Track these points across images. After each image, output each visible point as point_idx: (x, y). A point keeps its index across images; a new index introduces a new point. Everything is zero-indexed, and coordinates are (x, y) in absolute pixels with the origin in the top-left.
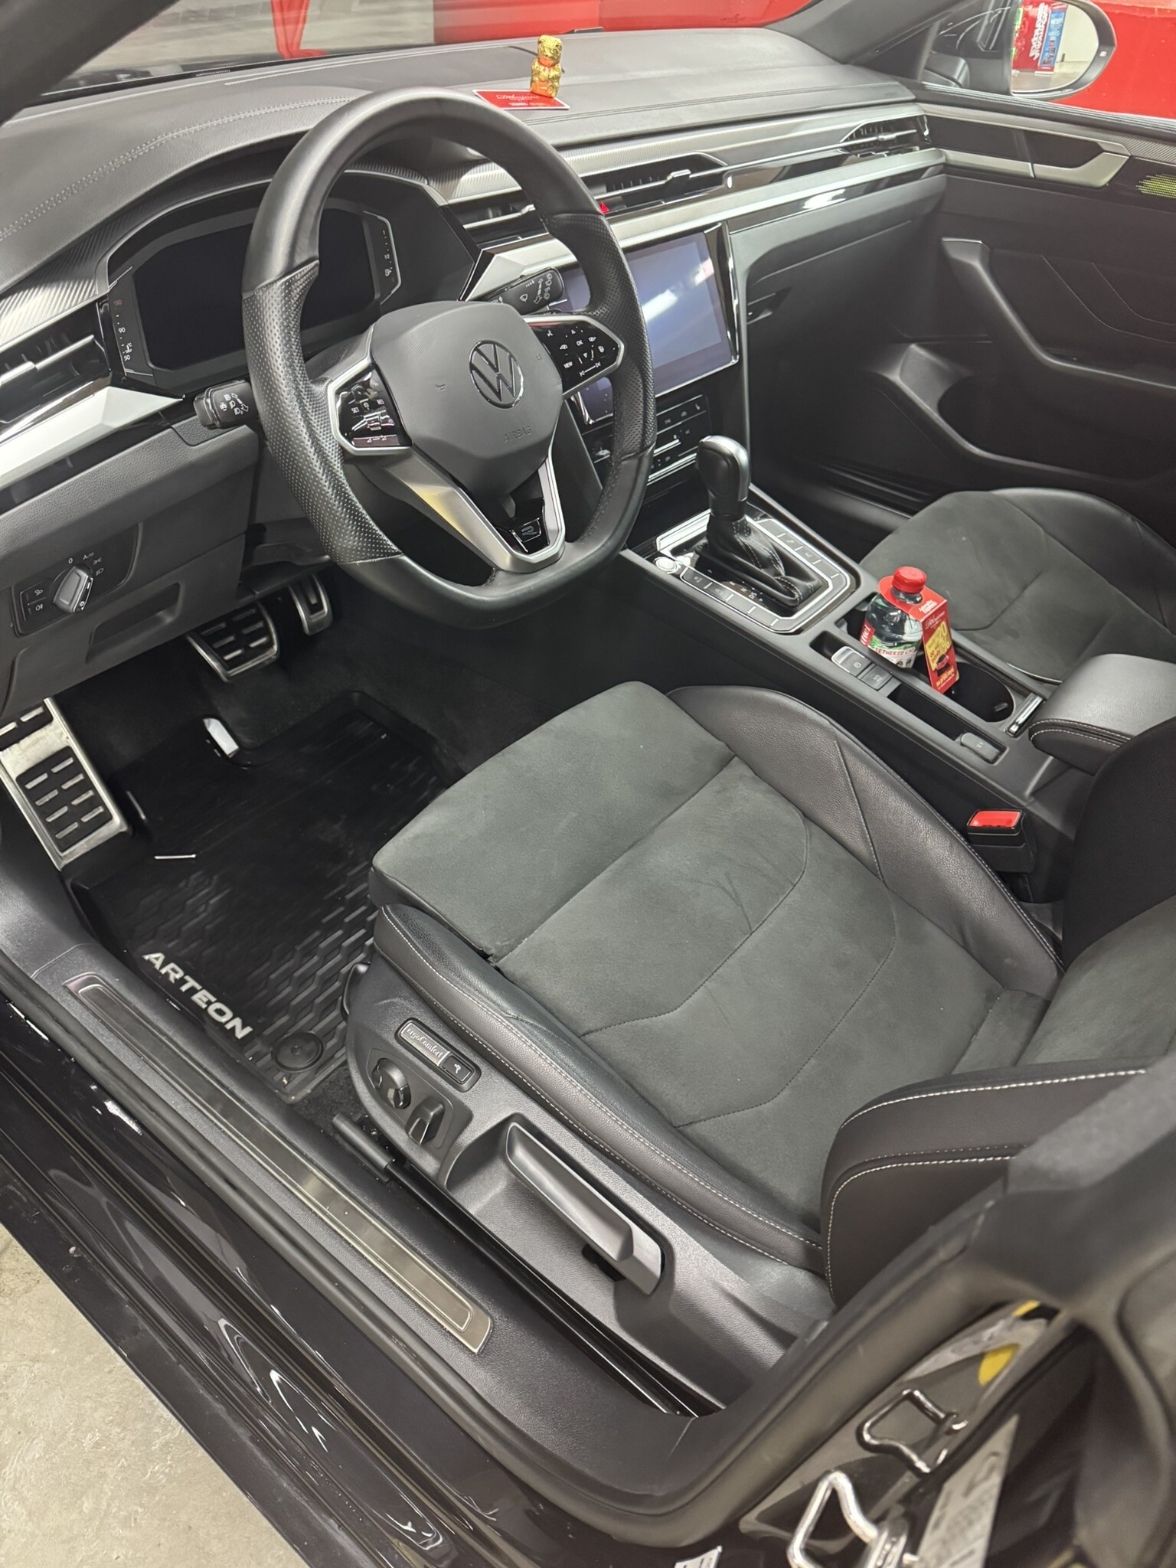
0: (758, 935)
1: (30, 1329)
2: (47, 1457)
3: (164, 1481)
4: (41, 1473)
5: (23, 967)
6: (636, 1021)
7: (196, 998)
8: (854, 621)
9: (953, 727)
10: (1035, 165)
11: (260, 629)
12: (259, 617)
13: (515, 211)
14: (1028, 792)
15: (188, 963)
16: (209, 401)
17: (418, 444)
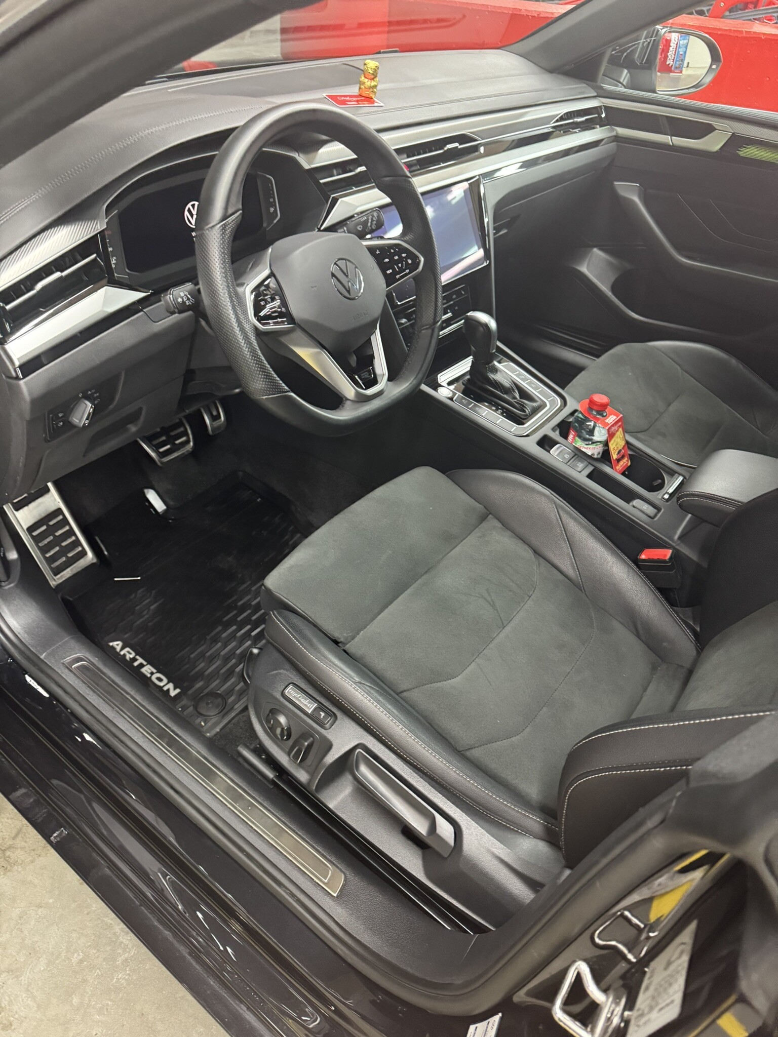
0: (508, 629)
1: (35, 886)
2: (49, 969)
3: (125, 984)
4: (46, 980)
5: (36, 651)
6: (433, 684)
7: (143, 670)
8: (564, 428)
9: (628, 496)
10: (673, 138)
11: (182, 432)
12: (181, 424)
13: (351, 171)
14: (676, 537)
15: (138, 647)
16: (171, 296)
17: (300, 323)
